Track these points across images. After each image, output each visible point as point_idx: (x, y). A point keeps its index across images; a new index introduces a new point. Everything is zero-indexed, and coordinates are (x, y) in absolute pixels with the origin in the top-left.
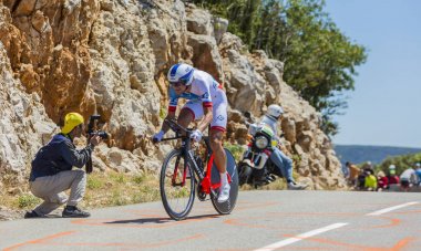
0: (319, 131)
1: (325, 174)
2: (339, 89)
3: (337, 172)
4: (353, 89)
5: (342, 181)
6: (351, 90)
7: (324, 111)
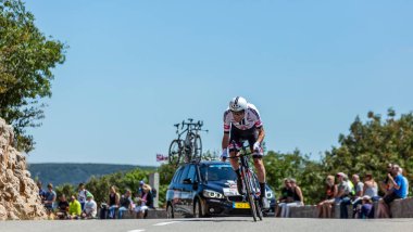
0: (11, 148)
1: (21, 200)
2: (32, 96)
3: (34, 197)
4: (50, 94)
5: (41, 208)
6: (47, 97)
7: (14, 122)
